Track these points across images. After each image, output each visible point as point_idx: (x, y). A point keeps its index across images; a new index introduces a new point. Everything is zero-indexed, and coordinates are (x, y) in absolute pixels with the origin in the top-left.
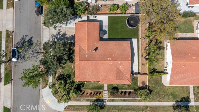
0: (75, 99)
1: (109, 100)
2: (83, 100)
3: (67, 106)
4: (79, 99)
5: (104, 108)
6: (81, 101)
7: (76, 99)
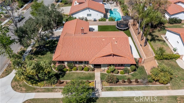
0: (44, 88)
1: (105, 89)
2: (59, 90)
3: (27, 100)
4: (53, 88)
5: (95, 101)
6: (55, 92)
7: (48, 89)
